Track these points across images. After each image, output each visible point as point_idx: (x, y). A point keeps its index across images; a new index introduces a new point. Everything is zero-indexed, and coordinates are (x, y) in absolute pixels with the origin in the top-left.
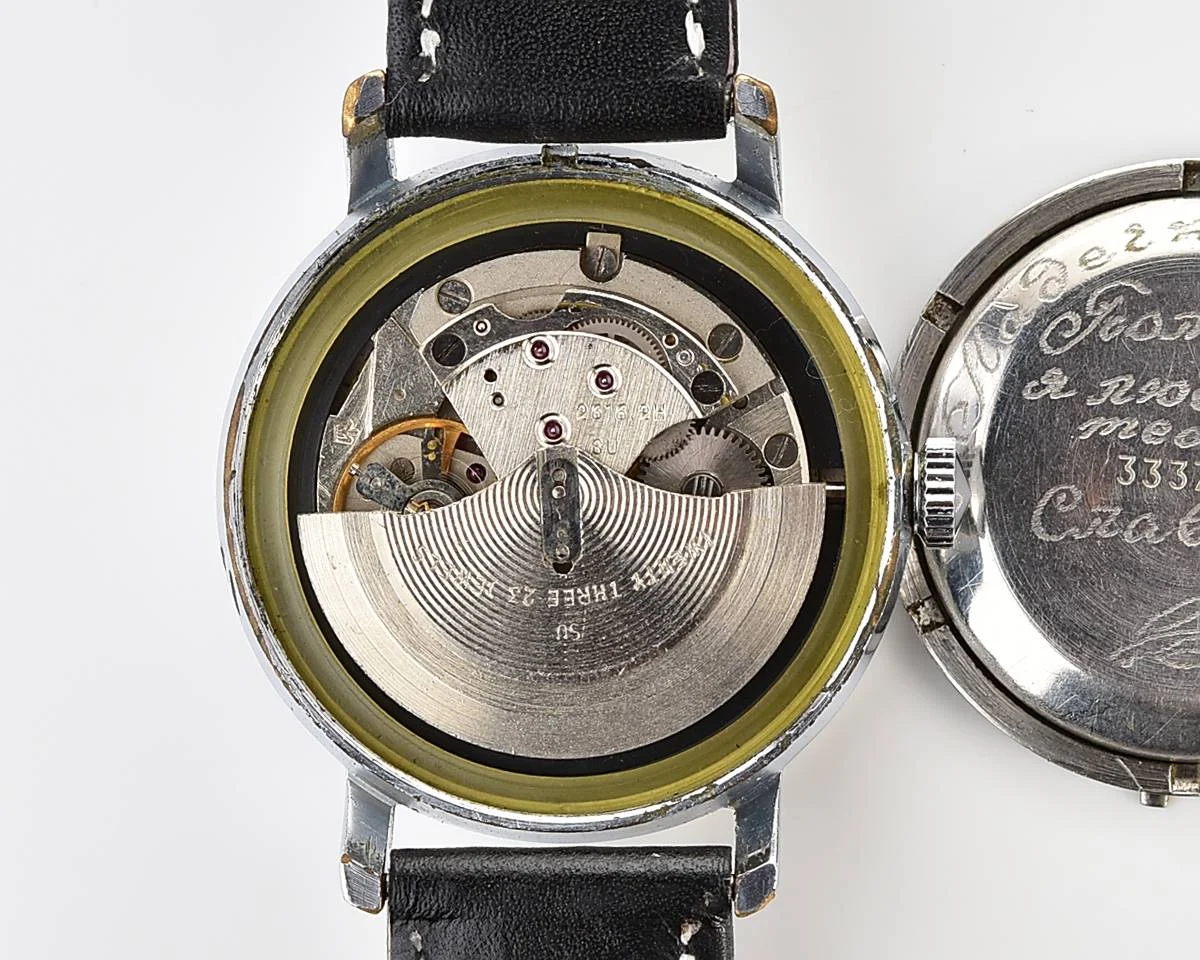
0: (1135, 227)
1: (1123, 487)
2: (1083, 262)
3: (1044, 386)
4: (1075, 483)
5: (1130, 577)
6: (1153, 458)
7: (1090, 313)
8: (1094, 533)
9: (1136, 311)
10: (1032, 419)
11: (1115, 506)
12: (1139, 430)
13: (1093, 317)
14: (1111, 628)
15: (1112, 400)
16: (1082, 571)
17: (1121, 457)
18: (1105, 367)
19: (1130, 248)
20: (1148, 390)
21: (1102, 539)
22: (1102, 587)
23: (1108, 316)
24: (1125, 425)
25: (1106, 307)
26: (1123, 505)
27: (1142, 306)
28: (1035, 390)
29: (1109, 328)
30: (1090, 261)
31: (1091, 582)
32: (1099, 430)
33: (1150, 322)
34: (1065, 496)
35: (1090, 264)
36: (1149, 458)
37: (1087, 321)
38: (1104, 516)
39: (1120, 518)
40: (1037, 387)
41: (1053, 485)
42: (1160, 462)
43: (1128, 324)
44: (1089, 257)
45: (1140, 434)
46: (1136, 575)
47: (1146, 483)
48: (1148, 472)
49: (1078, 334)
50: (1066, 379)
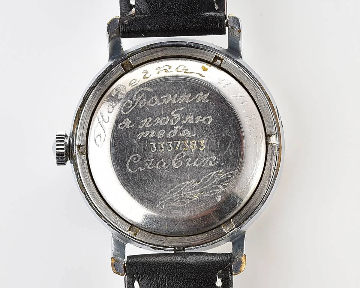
0: (145, 71)
1: (153, 152)
2: (130, 84)
3: (124, 125)
4: (138, 154)
5: (159, 180)
6: (161, 142)
7: (135, 99)
8: (146, 168)
9: (149, 97)
10: (121, 135)
11: (151, 159)
12: (156, 134)
13: (136, 101)
14: (155, 197)
15: (145, 126)
16: (144, 181)
17: (151, 143)
18: (142, 116)
19: (145, 77)
20: (156, 121)
21: (149, 170)
22: (151, 185)
23: (140, 100)
24: (151, 133)
25: (140, 97)
26: (154, 158)
27: (151, 95)
28: (121, 126)
29: (141, 104)
30: (133, 84)
31: (147, 183)
32: (143, 136)
33: (154, 100)
34: (135, 158)
35: (133, 85)
36: (160, 142)
37: (134, 102)
38: (149, 163)
39: (153, 162)
40: (121, 125)
41: (131, 155)
42: (163, 143)
43: (147, 101)
44: (132, 82)
45: (156, 135)
46: (161, 180)
47: (160, 150)
48: (160, 147)
49: (132, 107)
50: (130, 121)
